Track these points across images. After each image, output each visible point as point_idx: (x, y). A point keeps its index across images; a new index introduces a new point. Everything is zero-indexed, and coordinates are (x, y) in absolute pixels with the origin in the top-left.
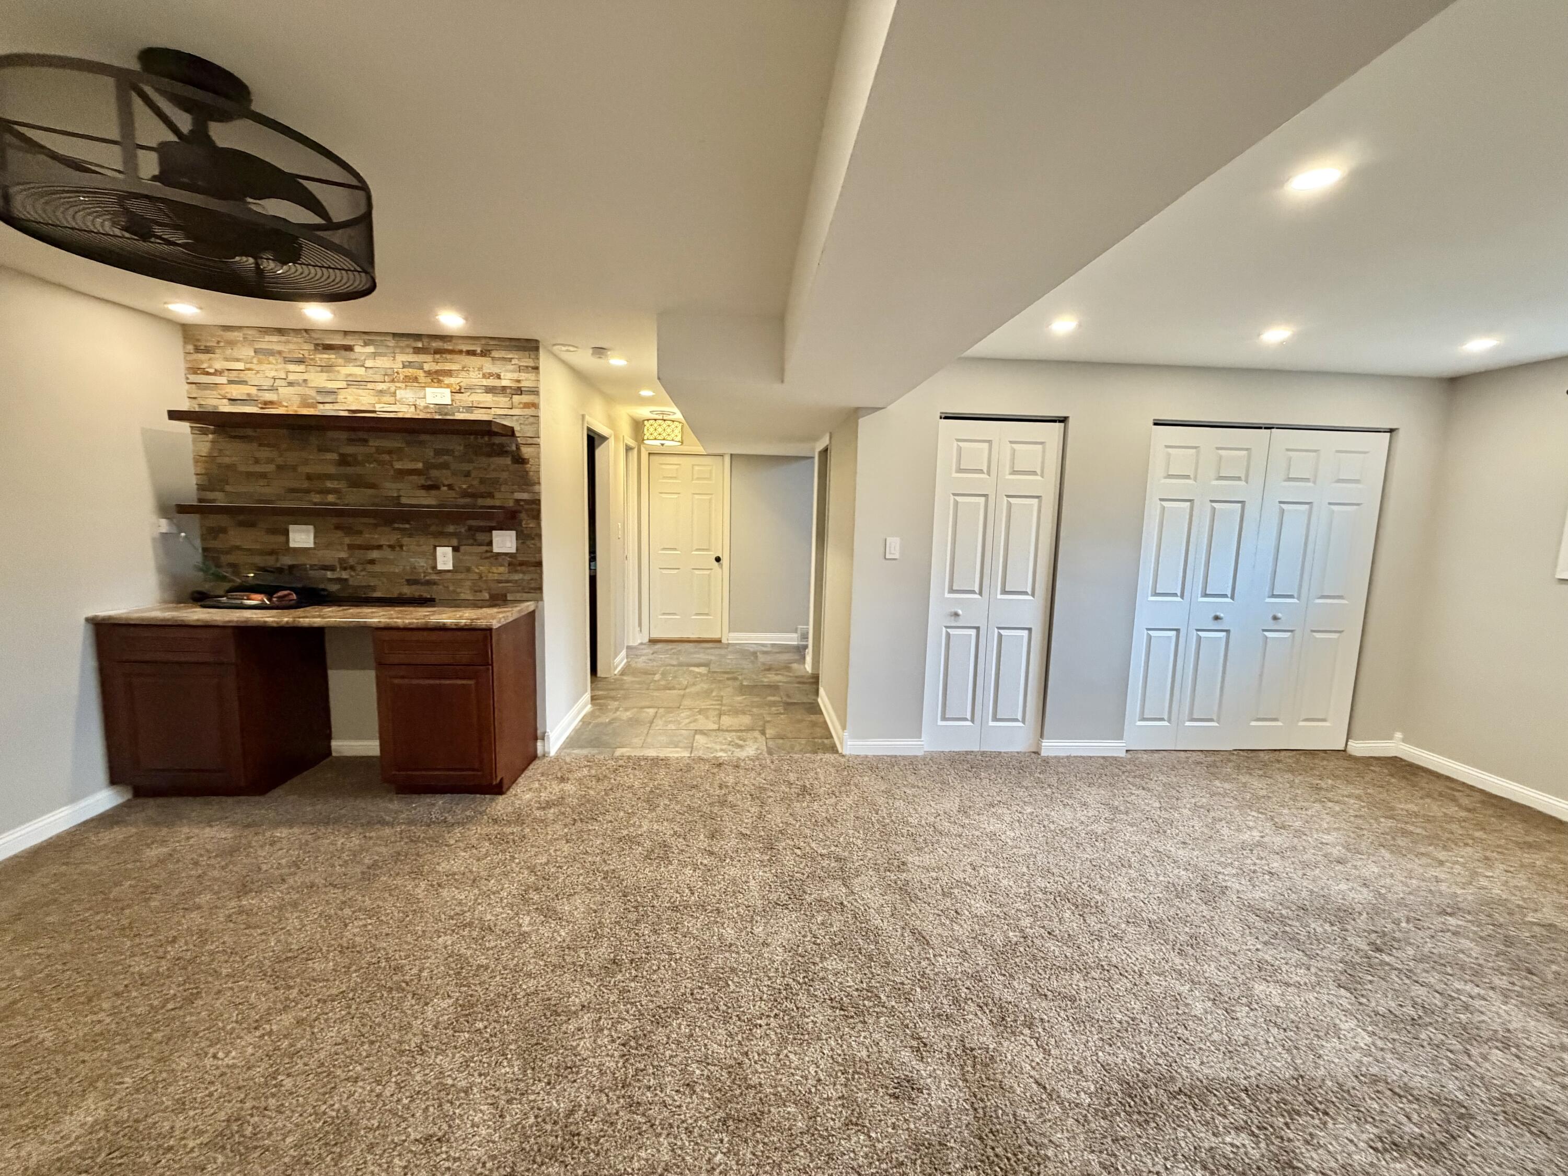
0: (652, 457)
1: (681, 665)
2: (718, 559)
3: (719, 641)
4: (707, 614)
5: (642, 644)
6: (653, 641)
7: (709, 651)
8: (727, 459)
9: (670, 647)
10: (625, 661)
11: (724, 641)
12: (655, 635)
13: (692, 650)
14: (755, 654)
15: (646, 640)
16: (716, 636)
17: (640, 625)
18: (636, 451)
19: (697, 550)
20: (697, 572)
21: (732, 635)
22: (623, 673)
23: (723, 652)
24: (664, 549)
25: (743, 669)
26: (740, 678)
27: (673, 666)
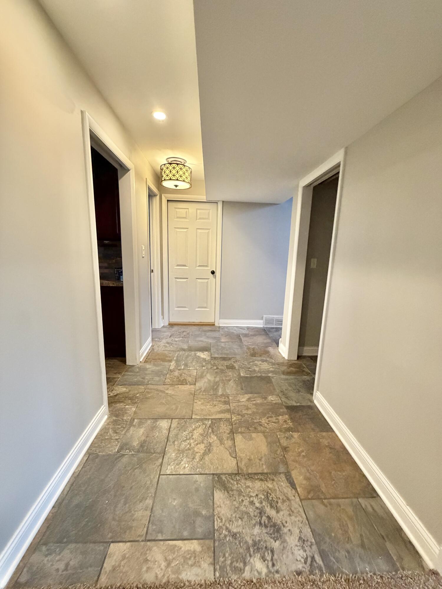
0: (170, 203)
1: (190, 349)
2: (213, 273)
3: (214, 325)
4: (205, 307)
5: (164, 327)
6: (171, 325)
7: (208, 334)
8: (220, 205)
9: (182, 330)
10: (151, 344)
11: (216, 324)
12: (174, 320)
13: (197, 333)
14: (238, 336)
15: (167, 324)
16: (210, 320)
17: (163, 314)
18: (158, 197)
19: (200, 266)
20: (199, 280)
21: (222, 321)
22: (146, 361)
23: (216, 334)
24: (178, 265)
25: (235, 354)
26: (236, 365)
27: (184, 350)
